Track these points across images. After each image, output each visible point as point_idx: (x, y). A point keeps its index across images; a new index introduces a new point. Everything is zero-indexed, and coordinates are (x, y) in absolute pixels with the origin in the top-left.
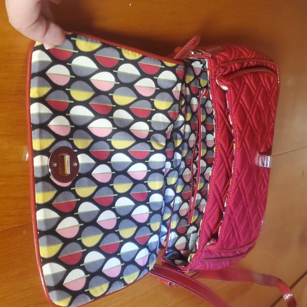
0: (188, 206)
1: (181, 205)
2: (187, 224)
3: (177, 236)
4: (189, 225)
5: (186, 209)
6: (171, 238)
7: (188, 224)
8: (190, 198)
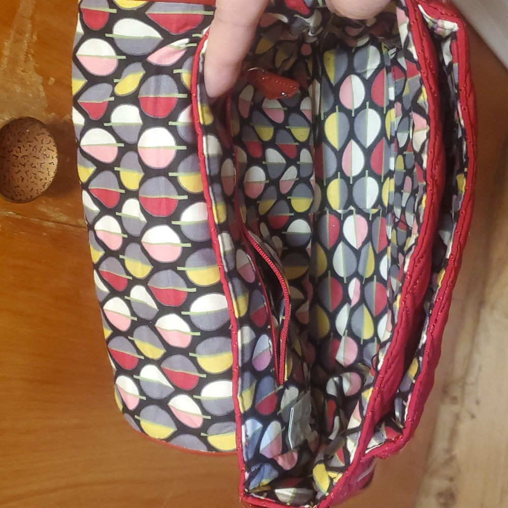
0: (270, 342)
1: (254, 343)
2: (276, 386)
3: (259, 426)
4: (281, 387)
5: (267, 349)
6: (247, 436)
7: (279, 385)
8: (269, 322)
